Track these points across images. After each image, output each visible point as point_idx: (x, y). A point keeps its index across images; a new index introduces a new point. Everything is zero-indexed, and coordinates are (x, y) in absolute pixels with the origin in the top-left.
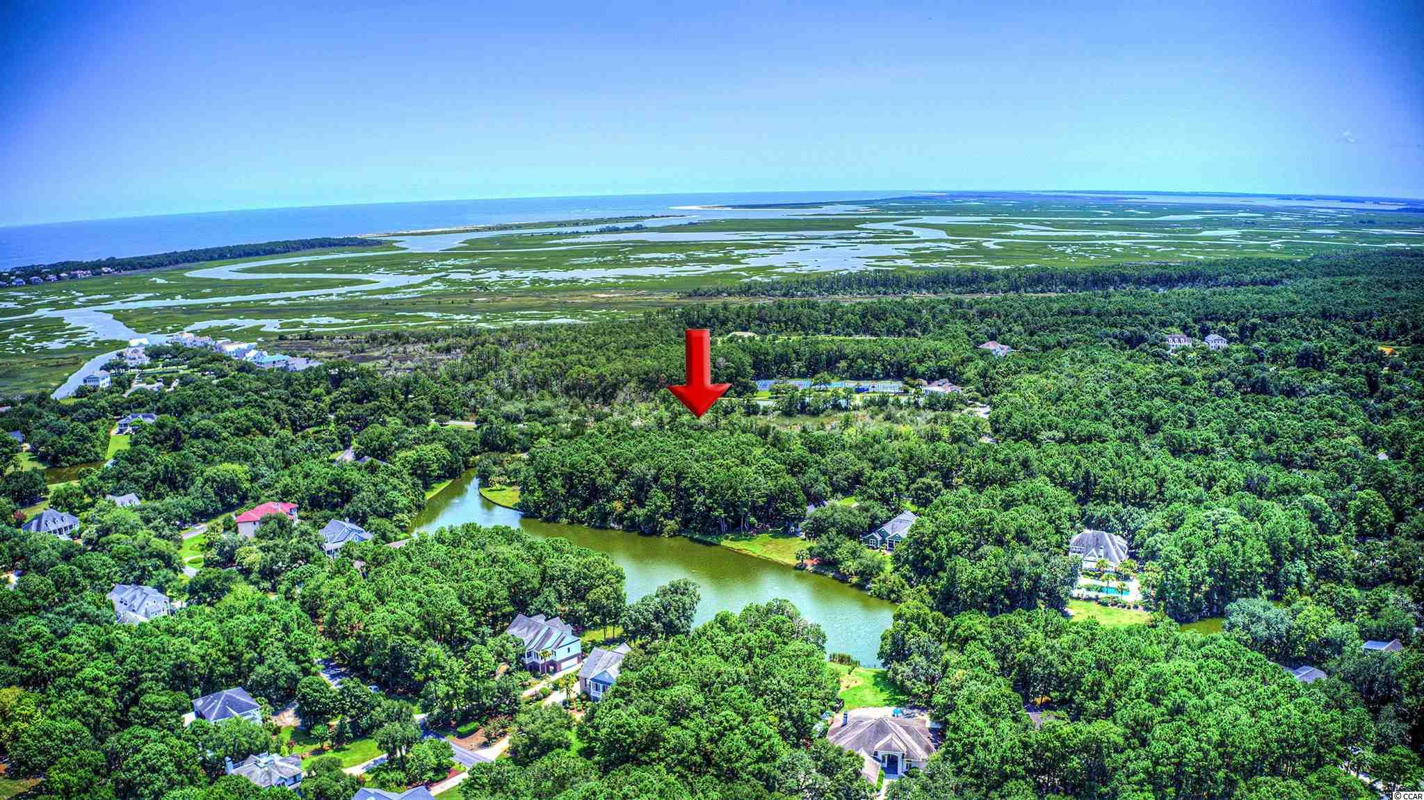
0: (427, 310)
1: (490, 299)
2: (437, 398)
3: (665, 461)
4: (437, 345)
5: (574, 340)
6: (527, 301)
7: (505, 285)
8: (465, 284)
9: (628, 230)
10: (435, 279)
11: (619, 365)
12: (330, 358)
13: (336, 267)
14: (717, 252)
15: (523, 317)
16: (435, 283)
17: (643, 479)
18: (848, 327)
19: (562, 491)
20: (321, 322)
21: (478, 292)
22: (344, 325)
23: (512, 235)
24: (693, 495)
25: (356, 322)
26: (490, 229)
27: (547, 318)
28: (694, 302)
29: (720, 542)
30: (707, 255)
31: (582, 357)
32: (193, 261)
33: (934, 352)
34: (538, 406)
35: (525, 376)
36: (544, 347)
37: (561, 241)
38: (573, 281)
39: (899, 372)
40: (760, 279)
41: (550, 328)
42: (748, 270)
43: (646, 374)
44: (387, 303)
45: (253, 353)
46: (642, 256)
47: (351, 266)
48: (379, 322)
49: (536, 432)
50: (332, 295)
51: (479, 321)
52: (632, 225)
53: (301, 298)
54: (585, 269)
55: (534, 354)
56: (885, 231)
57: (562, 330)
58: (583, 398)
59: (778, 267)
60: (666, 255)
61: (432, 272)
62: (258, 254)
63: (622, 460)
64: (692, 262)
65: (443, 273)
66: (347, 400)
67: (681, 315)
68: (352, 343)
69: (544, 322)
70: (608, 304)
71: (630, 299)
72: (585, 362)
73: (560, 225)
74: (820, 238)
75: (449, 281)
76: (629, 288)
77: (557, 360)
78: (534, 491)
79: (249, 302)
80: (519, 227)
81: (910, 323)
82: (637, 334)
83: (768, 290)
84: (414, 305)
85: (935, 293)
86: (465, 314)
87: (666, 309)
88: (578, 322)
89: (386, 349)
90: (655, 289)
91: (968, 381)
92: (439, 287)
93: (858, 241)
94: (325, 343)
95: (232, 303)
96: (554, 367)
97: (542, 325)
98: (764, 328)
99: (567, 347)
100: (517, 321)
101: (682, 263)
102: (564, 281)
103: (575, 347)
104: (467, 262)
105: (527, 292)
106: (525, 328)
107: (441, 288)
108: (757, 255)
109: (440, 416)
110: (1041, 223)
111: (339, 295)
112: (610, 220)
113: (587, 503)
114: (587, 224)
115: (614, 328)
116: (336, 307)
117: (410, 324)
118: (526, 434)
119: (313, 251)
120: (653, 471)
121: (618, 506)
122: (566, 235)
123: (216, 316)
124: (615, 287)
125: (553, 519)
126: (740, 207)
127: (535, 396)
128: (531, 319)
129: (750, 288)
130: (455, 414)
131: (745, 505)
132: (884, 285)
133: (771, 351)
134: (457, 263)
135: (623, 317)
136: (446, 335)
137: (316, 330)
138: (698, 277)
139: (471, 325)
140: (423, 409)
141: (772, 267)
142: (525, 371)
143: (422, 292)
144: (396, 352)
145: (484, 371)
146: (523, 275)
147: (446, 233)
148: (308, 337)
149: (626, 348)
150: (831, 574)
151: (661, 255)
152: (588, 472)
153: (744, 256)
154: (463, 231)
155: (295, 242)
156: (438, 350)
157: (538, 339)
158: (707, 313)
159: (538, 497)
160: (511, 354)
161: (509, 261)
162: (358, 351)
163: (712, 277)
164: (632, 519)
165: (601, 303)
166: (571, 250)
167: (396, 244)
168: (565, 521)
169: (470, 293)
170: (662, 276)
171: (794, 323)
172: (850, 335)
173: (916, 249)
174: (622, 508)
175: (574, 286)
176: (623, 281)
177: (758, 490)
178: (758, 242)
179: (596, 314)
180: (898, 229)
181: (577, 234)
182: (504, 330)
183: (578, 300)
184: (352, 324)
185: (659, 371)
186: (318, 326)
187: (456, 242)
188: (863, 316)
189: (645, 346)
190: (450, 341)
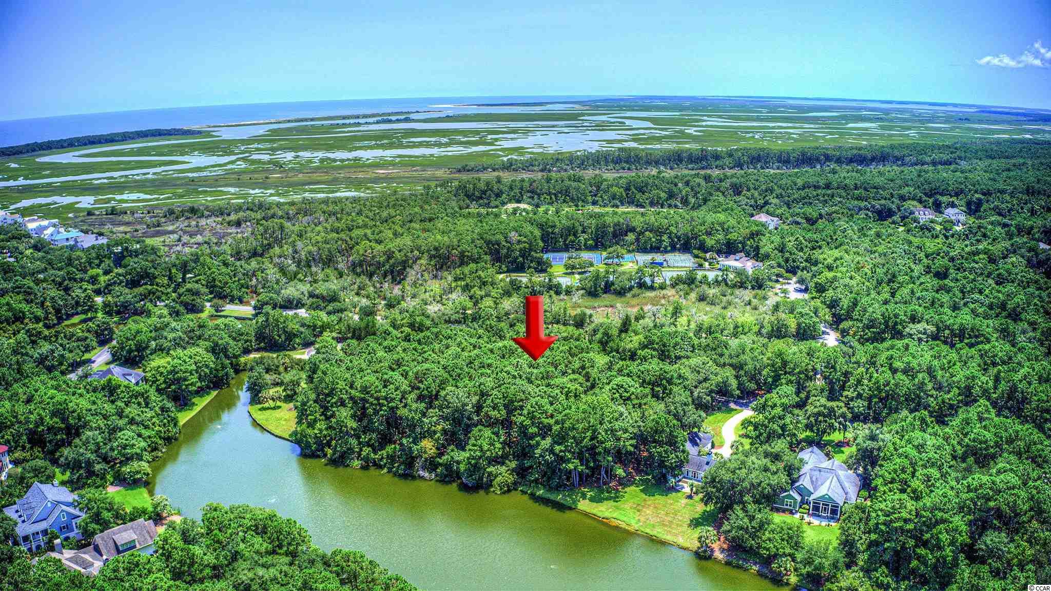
0: (226, 186)
1: (284, 175)
2: (214, 280)
3: (489, 382)
4: (228, 219)
5: (359, 213)
6: (316, 177)
7: (297, 163)
8: (264, 163)
9: (398, 121)
10: (238, 159)
11: (407, 241)
12: (126, 233)
13: (160, 152)
14: (474, 137)
15: (312, 191)
16: (238, 163)
17: (460, 411)
18: (613, 199)
19: (352, 424)
20: (129, 199)
21: (274, 170)
22: (150, 200)
23: (307, 126)
24: (532, 437)
25: (162, 197)
26: (289, 121)
27: (333, 192)
28: (464, 177)
29: (574, 502)
30: (466, 139)
31: (369, 232)
32: (48, 149)
33: (722, 224)
34: (322, 288)
35: (310, 253)
36: (330, 220)
37: (346, 130)
38: (356, 159)
39: (685, 245)
40: (515, 157)
41: (336, 201)
42: (503, 150)
43: (436, 249)
44: (193, 180)
45: (51, 230)
46: (412, 140)
47: (172, 150)
48: (181, 196)
49: (320, 323)
50: (149, 173)
51: (271, 195)
52: (403, 117)
53: (122, 176)
54: (366, 150)
55: (319, 228)
56: (603, 122)
57: (347, 203)
58: (371, 276)
59: (527, 148)
60: (433, 139)
61: (238, 154)
62: (100, 142)
63: (430, 380)
64: (454, 144)
65: (247, 155)
66: (121, 282)
67: (459, 188)
68: (151, 218)
69: (330, 195)
70: (388, 179)
71: (407, 174)
72: (371, 237)
73: (344, 118)
74: (553, 126)
75: (249, 161)
76: (403, 165)
77: (342, 235)
78: (315, 421)
79: (77, 181)
80: (312, 120)
81: (671, 195)
82: (421, 207)
83: (528, 166)
84: (216, 181)
85: (672, 169)
86: (260, 188)
87: (444, 184)
88: (362, 195)
89: (181, 224)
90: (428, 166)
91: (767, 256)
92: (242, 165)
93: (585, 128)
94: (127, 218)
95: (61, 182)
96: (340, 243)
97: (328, 198)
98: (536, 200)
99: (352, 221)
100: (307, 195)
101: (447, 145)
102: (348, 160)
103: (360, 220)
104: (268, 145)
105: (317, 169)
106: (311, 202)
107: (242, 167)
108: (507, 140)
109: (215, 301)
110: (720, 117)
111: (154, 174)
112: (383, 114)
113: (385, 440)
114: (366, 117)
115: (399, 202)
116: (148, 184)
117: (209, 199)
118: (309, 326)
119: (145, 139)
120: (475, 399)
121: (428, 446)
122: (350, 125)
123: (42, 194)
124: (393, 164)
125: (340, 461)
126: (483, 105)
127: (321, 276)
128: (319, 192)
129: (511, 165)
130: (233, 297)
131: (607, 451)
132: (627, 162)
133: (558, 224)
134: (259, 146)
135: (404, 190)
136: (239, 209)
137: (124, 205)
138: (462, 156)
139: (262, 199)
140: (197, 293)
141: (522, 148)
142: (310, 247)
143: (226, 170)
144: (189, 226)
145: (270, 246)
146: (313, 156)
147: (254, 124)
148: (113, 212)
149: (411, 221)
150: (756, 568)
151: (428, 139)
152: (386, 398)
153: (496, 140)
154: (268, 123)
155: (132, 133)
156: (229, 223)
157: (324, 212)
158: (482, 186)
159: (321, 430)
160: (296, 228)
161: (303, 144)
162: (155, 226)
163: (474, 155)
164: (448, 466)
165: (382, 178)
166: (355, 136)
167: (214, 133)
168: (356, 463)
169: (267, 170)
170: (432, 155)
171: (565, 195)
172: (617, 207)
173: (633, 135)
174: (434, 450)
175: (357, 164)
176: (398, 160)
177: (626, 431)
178: (505, 129)
179: (378, 187)
180: (613, 120)
181: (359, 124)
182: (292, 204)
183: (361, 175)
184: (157, 199)
185: (450, 247)
186: (126, 201)
187: (261, 131)
188: (627, 189)
189: (430, 220)
190: (241, 214)
